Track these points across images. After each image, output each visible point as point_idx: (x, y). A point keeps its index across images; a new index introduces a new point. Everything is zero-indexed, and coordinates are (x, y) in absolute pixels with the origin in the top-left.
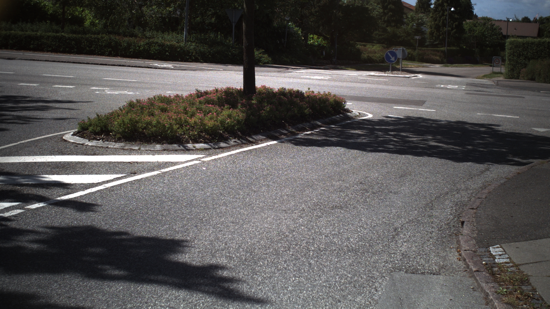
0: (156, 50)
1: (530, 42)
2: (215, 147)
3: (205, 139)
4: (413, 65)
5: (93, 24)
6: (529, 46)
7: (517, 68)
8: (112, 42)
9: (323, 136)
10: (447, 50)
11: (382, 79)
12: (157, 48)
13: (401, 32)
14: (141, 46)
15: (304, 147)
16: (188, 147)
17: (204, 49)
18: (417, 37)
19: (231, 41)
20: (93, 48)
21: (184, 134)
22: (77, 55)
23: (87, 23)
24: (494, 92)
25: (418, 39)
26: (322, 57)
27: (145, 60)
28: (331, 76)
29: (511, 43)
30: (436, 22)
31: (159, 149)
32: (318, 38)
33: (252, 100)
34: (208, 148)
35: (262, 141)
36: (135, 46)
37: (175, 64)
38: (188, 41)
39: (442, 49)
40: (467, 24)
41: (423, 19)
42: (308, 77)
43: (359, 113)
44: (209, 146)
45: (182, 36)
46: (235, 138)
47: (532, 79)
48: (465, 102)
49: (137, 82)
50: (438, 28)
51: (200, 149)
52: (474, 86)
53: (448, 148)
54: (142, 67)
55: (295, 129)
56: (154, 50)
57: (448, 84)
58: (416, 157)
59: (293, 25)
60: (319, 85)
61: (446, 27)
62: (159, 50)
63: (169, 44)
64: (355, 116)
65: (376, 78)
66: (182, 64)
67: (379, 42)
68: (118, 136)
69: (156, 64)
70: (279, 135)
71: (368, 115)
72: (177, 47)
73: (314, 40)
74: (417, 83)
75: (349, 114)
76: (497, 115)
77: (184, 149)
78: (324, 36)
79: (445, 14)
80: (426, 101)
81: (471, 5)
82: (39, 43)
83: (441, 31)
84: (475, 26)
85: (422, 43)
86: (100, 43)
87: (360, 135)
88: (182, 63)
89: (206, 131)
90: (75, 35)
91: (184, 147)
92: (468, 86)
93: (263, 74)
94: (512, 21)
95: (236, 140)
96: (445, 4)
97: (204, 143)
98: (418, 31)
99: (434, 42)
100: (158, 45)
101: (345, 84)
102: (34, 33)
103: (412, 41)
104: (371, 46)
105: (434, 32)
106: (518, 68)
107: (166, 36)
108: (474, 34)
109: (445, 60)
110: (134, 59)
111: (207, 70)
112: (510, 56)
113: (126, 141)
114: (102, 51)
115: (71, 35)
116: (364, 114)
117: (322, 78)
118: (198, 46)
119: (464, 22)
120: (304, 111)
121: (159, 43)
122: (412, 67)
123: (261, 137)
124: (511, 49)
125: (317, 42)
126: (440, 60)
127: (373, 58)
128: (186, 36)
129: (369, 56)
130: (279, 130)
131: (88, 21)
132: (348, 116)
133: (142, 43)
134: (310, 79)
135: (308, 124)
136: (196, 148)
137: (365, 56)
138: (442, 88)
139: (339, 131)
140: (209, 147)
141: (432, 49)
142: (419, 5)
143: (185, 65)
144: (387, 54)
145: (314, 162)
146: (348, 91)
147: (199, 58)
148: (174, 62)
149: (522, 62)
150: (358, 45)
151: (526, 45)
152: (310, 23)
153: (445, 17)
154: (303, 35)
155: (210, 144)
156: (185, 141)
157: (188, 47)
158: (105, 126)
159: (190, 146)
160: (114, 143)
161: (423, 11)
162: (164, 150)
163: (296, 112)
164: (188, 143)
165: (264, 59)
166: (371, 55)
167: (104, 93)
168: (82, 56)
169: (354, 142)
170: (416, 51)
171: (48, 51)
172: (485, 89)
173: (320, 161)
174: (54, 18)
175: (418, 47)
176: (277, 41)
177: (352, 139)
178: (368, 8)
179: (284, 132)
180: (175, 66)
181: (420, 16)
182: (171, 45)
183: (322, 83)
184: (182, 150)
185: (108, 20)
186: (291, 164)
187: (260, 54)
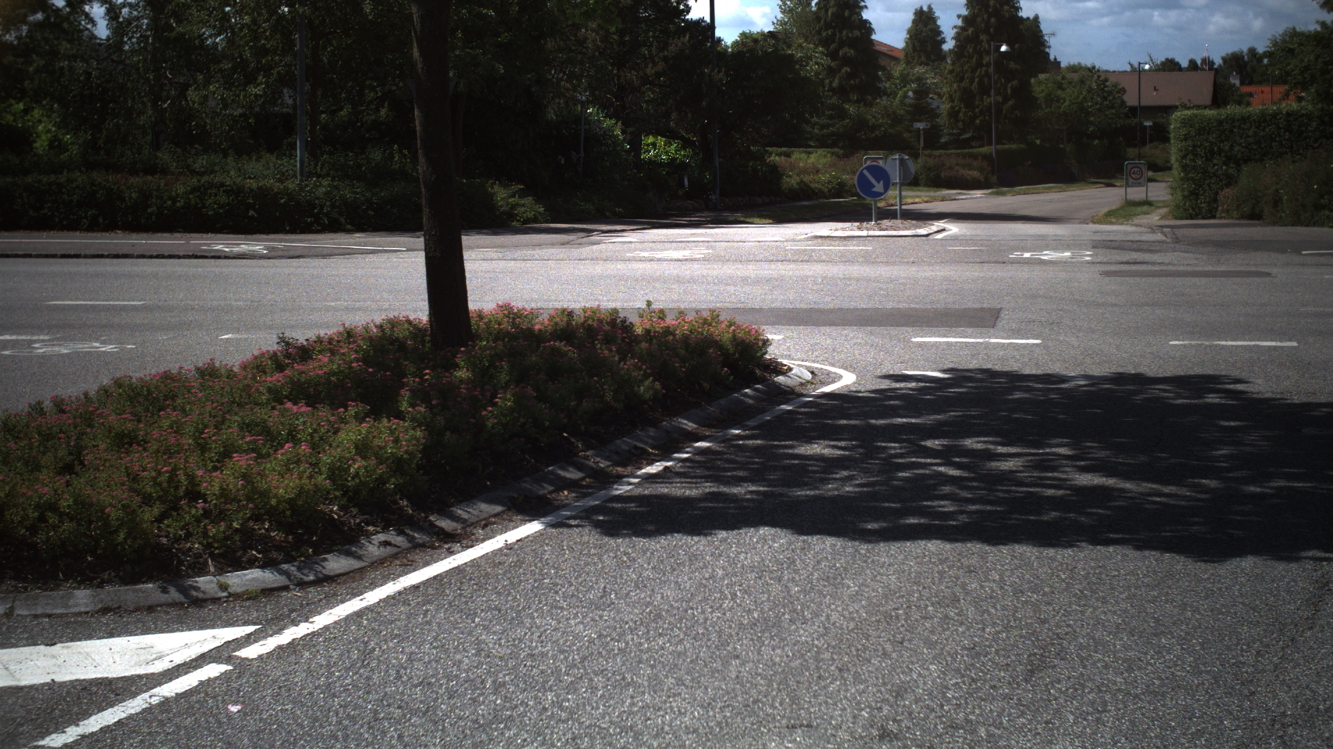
0: (219, 204)
1: (1236, 117)
2: (306, 579)
3: (266, 544)
4: (918, 197)
6: (1234, 127)
7: (1207, 188)
8: (96, 192)
9: (707, 478)
10: (997, 151)
11: (854, 245)
12: (223, 199)
13: (876, 115)
14: (177, 195)
15: (641, 542)
16: (197, 589)
17: (356, 193)
18: (921, 126)
20: (46, 211)
21: (189, 535)
24: (1176, 262)
25: (923, 129)
26: (680, 193)
27: (192, 235)
28: (712, 247)
29: (1186, 122)
30: (963, 84)
31: (83, 610)
32: (668, 144)
33: (456, 366)
34: (275, 585)
35: (489, 527)
36: (162, 198)
37: (274, 240)
38: (310, 175)
39: (985, 150)
40: (1040, 83)
41: (927, 79)
42: (646, 254)
43: (812, 373)
44: (279, 577)
45: (292, 161)
46: (385, 529)
47: (1254, 216)
48: (1116, 305)
49: (144, 308)
50: (968, 98)
51: (244, 593)
52: (1113, 248)
53: (1141, 494)
54: (179, 257)
55: (607, 458)
56: (215, 206)
57: (1041, 249)
58: (1051, 552)
59: (598, 113)
60: (679, 280)
61: (989, 96)
62: (228, 204)
63: (254, 186)
64: (802, 384)
65: (839, 246)
66: (293, 241)
67: (823, 143)
69: (221, 244)
70: (551, 493)
71: (841, 377)
72: (279, 194)
73: (657, 149)
74: (954, 251)
75: (780, 379)
76: (1230, 343)
77: (183, 600)
78: (682, 138)
79: (984, 62)
80: (1001, 309)
81: (1042, 36)
83: (978, 107)
84: (1060, 87)
85: (932, 138)
86: (65, 196)
87: (830, 464)
91: (184, 591)
92: (1100, 251)
94: (1150, 70)
95: (392, 536)
96: (983, 37)
97: (262, 567)
98: (921, 110)
99: (960, 134)
100: (224, 191)
101: (751, 270)
103: (906, 135)
104: (803, 156)
105: (960, 108)
106: (1210, 187)
107: (247, 165)
108: (1059, 108)
109: (994, 179)
110: (160, 235)
112: (1184, 157)
114: (72, 217)
116: (829, 373)
117: (686, 253)
118: (336, 188)
119: (1033, 80)
120: (636, 388)
121: (227, 186)
122: (916, 203)
123: (486, 508)
124: (1186, 139)
125: (667, 153)
126: (983, 180)
127: (813, 186)
128: (302, 162)
129: (802, 181)
130: (552, 472)
131: (43, 137)
132: (778, 386)
133: (181, 189)
134: (651, 260)
135: (652, 431)
136: (231, 590)
137: (791, 181)
138: (1028, 262)
139: (756, 449)
140: (279, 580)
141: (959, 151)
142: (914, 45)
143: (301, 241)
144: (862, 176)
145: (681, 620)
146: (766, 294)
147: (342, 220)
148: (272, 236)
149: (1220, 172)
150: (771, 154)
151: (1226, 126)
152: (644, 106)
153: (984, 69)
154: (628, 137)
155: (285, 566)
156: (189, 567)
157: (308, 191)
159: (206, 583)
161: (923, 59)
162: (105, 610)
163: (609, 396)
164: (203, 571)
165: (523, 209)
166: (807, 179)
167: (26, 352)
168: (16, 234)
169: (816, 498)
170: (919, 160)
172: (1147, 257)
173: (703, 612)
175: (923, 149)
176: (560, 157)
177: (805, 484)
178: (792, 55)
179: (568, 475)
180: (273, 248)
181: (918, 72)
182: (260, 188)
183: (687, 271)
184: (174, 604)
185: (100, 131)
186: (591, 641)
187: (510, 197)
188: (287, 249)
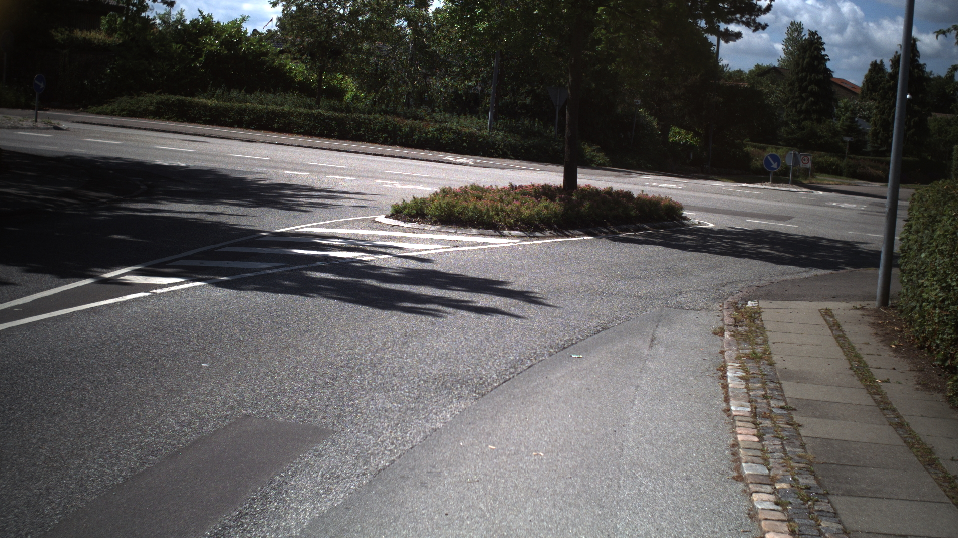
0: (449, 138)
3: (521, 227)
5: (356, 98)
8: (388, 126)
9: (647, 237)
11: (756, 191)
12: (451, 136)
13: (824, 130)
14: (429, 132)
17: (516, 141)
18: (848, 139)
19: (553, 131)
20: (362, 132)
21: (501, 221)
22: (338, 141)
23: (348, 97)
25: (850, 142)
26: (687, 162)
27: (435, 152)
28: (687, 185)
32: (687, 134)
33: (573, 196)
34: (523, 236)
36: (421, 132)
37: (476, 159)
38: (494, 129)
42: (655, 184)
43: (699, 223)
45: (486, 121)
46: (551, 230)
49: (431, 178)
50: (886, 126)
51: (515, 235)
54: (431, 161)
55: (617, 229)
56: (447, 139)
57: (844, 202)
59: (645, 113)
62: (454, 139)
63: (467, 131)
64: (693, 225)
66: (485, 160)
67: (788, 144)
68: (435, 219)
69: (450, 157)
70: (598, 233)
71: (708, 225)
72: (479, 136)
74: (802, 199)
75: (686, 222)
80: (794, 217)
82: (287, 122)
85: (856, 149)
86: (372, 126)
87: (688, 240)
88: (484, 158)
89: (523, 221)
90: (337, 114)
91: (501, 233)
93: (594, 178)
95: (552, 232)
97: (520, 231)
98: (852, 130)
99: (879, 148)
100: (452, 132)
101: (701, 195)
102: (280, 108)
107: (462, 121)
110: (419, 150)
111: (519, 169)
113: (442, 225)
115: (331, 113)
116: (705, 224)
117: (674, 186)
118: (507, 137)
120: (630, 212)
121: (454, 130)
125: (686, 139)
128: (491, 122)
130: (600, 230)
131: (350, 93)
132: (684, 223)
133: (431, 129)
134: (657, 187)
135: (633, 226)
136: (512, 235)
138: (833, 207)
140: (525, 235)
143: (489, 161)
144: (767, 159)
147: (509, 153)
150: (747, 146)
154: (662, 127)
155: (526, 233)
156: (501, 228)
157: (493, 137)
158: (421, 210)
159: (506, 232)
160: (430, 226)
161: (873, 96)
162: (481, 235)
163: (621, 212)
164: (505, 230)
165: (599, 159)
167: (394, 187)
168: (345, 142)
170: (846, 161)
171: (298, 134)
174: (304, 88)
175: (849, 154)
176: (621, 134)
177: (678, 241)
179: (604, 230)
180: (476, 162)
182: (470, 133)
184: (498, 236)
185: (378, 93)
187: (592, 152)
188: (483, 163)
